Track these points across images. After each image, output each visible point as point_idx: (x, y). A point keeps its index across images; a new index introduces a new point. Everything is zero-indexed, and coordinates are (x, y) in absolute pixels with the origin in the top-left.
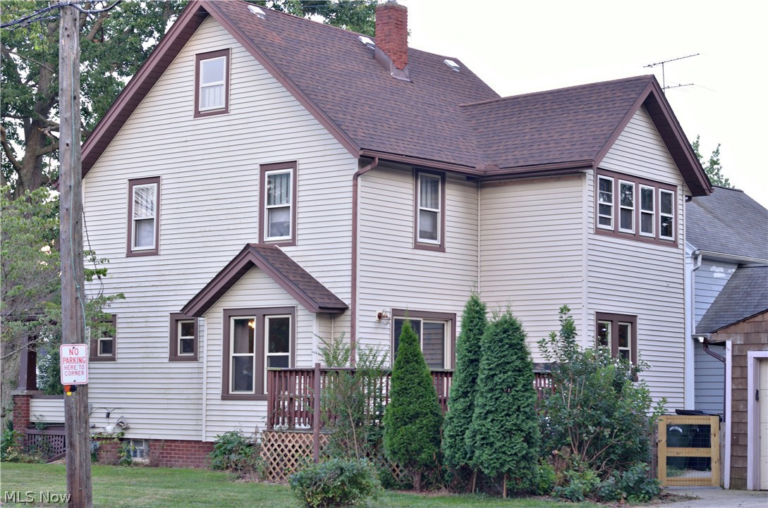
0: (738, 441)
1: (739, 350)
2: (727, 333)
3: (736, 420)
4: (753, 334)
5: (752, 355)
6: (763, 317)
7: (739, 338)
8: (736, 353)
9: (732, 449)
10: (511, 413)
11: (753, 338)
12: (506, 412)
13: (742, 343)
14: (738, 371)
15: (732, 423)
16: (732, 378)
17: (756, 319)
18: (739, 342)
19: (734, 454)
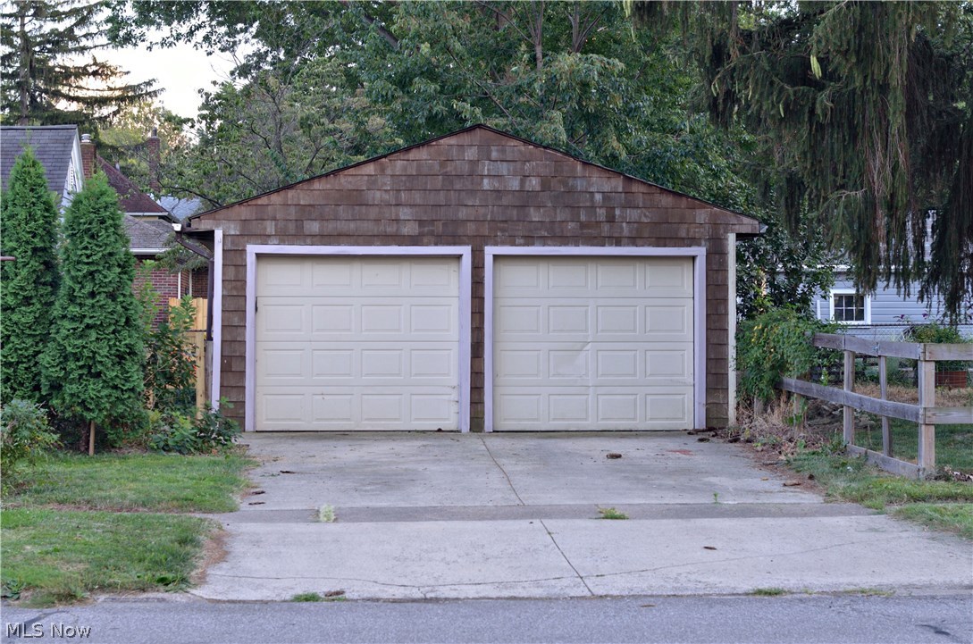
0: (231, 367)
1: (232, 243)
2: (214, 219)
3: (228, 338)
4: (254, 222)
5: (252, 249)
6: (269, 199)
7: (233, 226)
8: (229, 247)
9: (222, 377)
10: (119, 328)
11: (255, 227)
12: (113, 327)
13: (238, 233)
14: (232, 271)
15: (223, 342)
16: (223, 281)
17: (259, 202)
18: (233, 233)
19: (225, 385)
